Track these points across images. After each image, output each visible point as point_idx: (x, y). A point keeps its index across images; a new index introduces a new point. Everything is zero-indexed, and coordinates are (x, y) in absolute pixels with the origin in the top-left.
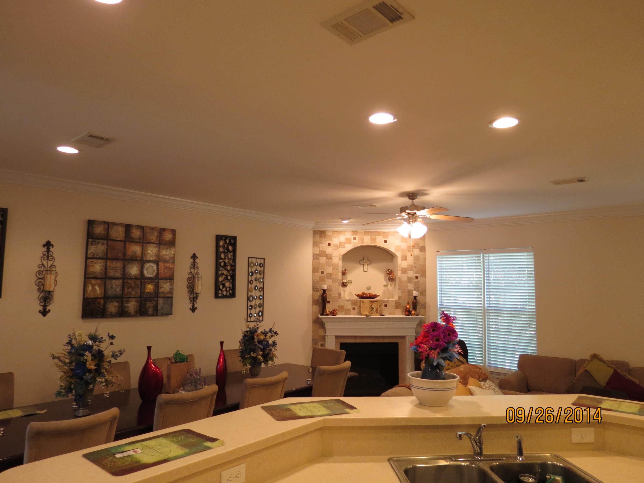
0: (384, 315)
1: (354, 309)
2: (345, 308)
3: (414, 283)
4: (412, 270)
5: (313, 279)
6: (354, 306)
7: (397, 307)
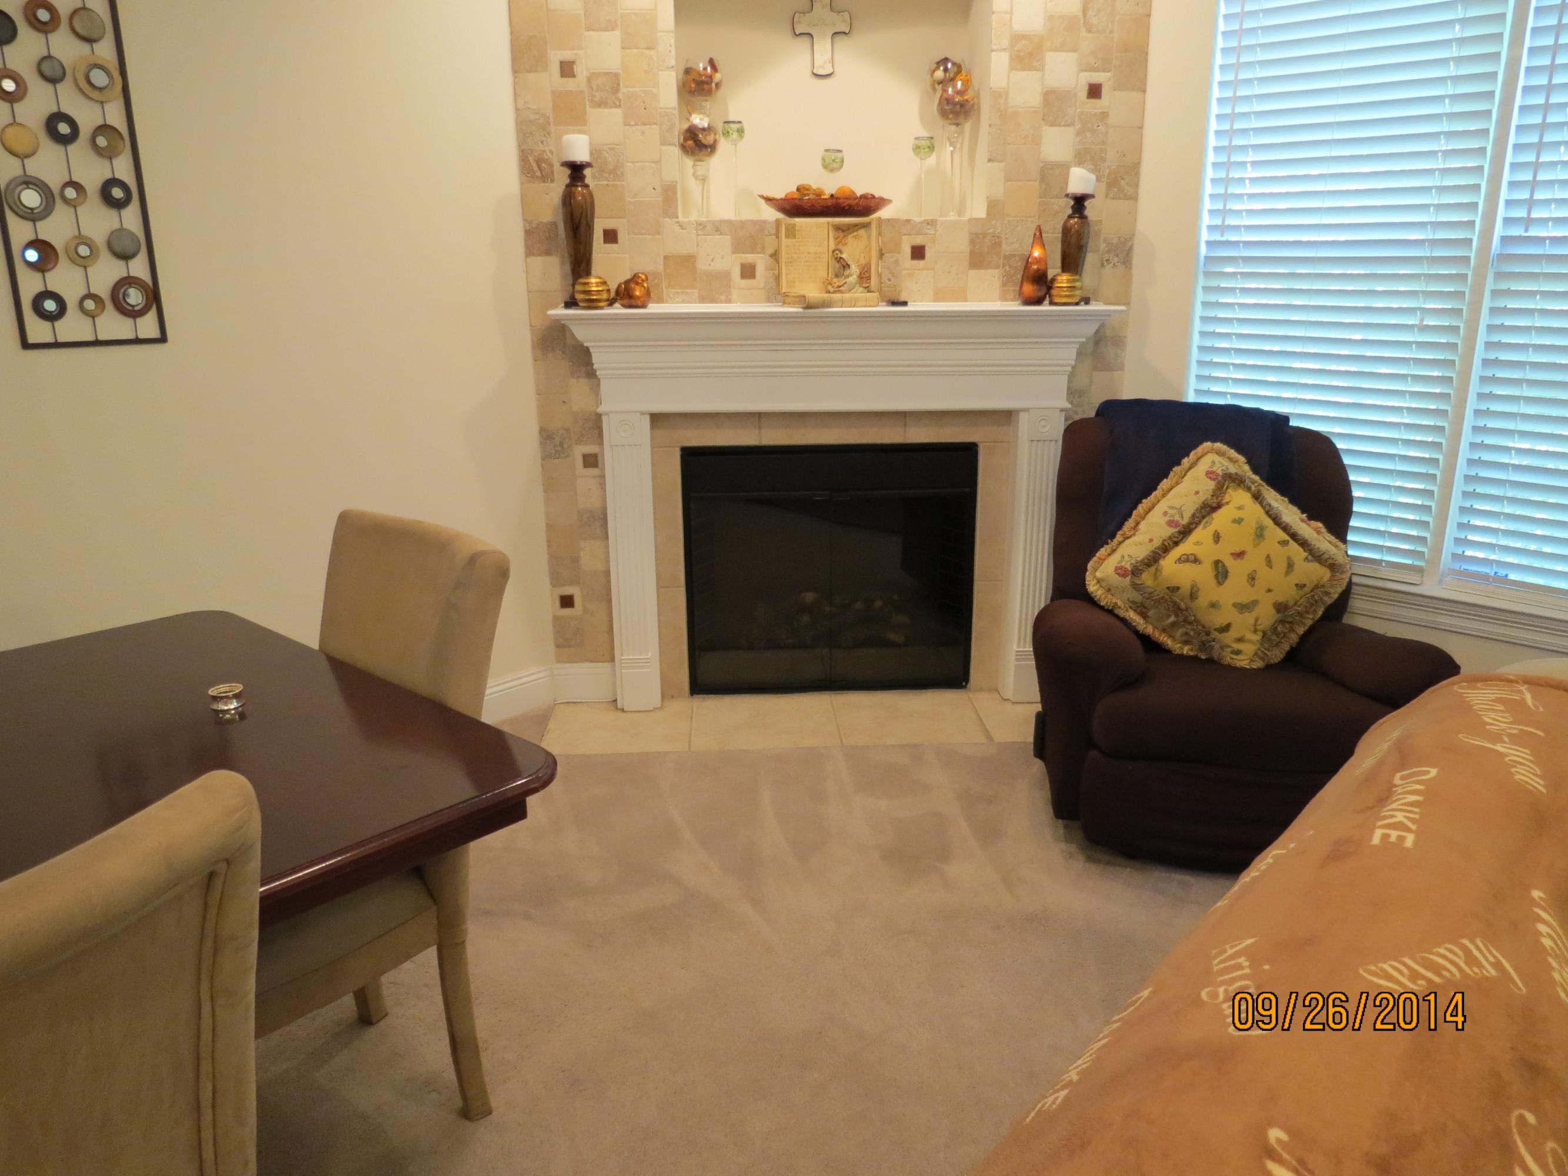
0: (905, 303)
1: (748, 272)
2: (702, 265)
3: (1078, 126)
4: (1073, 50)
5: (517, 110)
6: (749, 258)
7: (977, 261)
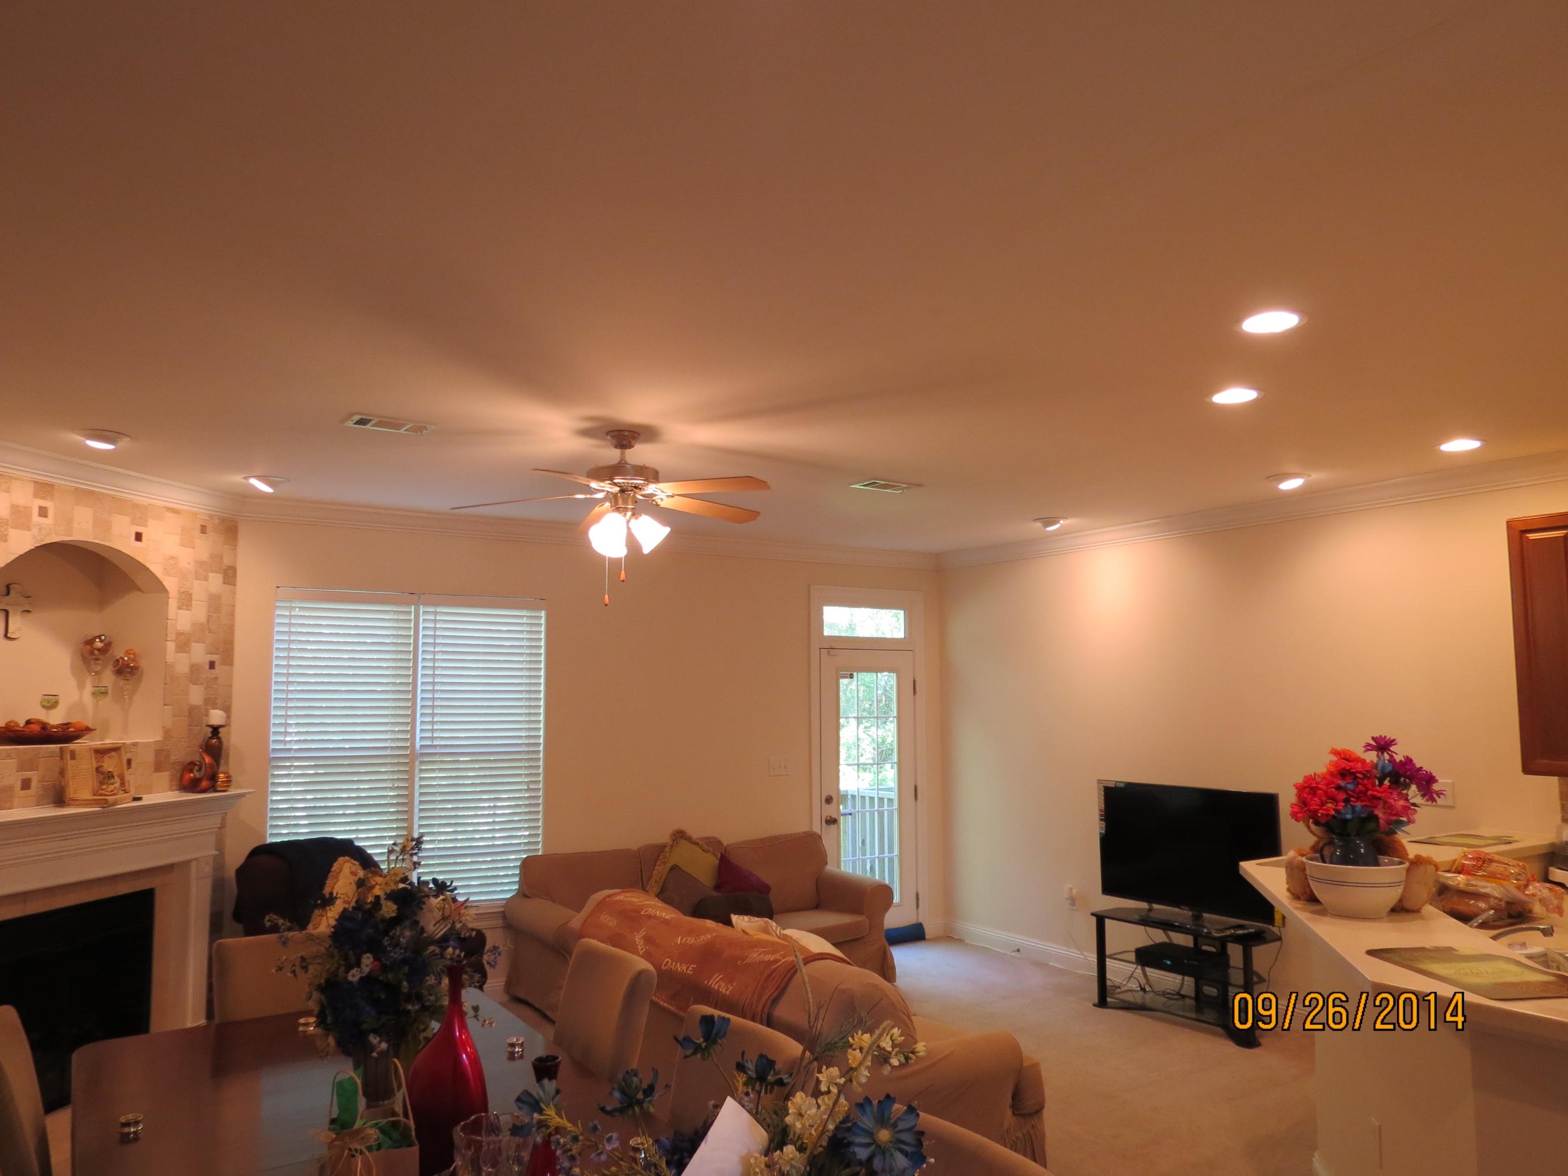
0: (140, 799)
3: (205, 685)
4: (203, 643)
